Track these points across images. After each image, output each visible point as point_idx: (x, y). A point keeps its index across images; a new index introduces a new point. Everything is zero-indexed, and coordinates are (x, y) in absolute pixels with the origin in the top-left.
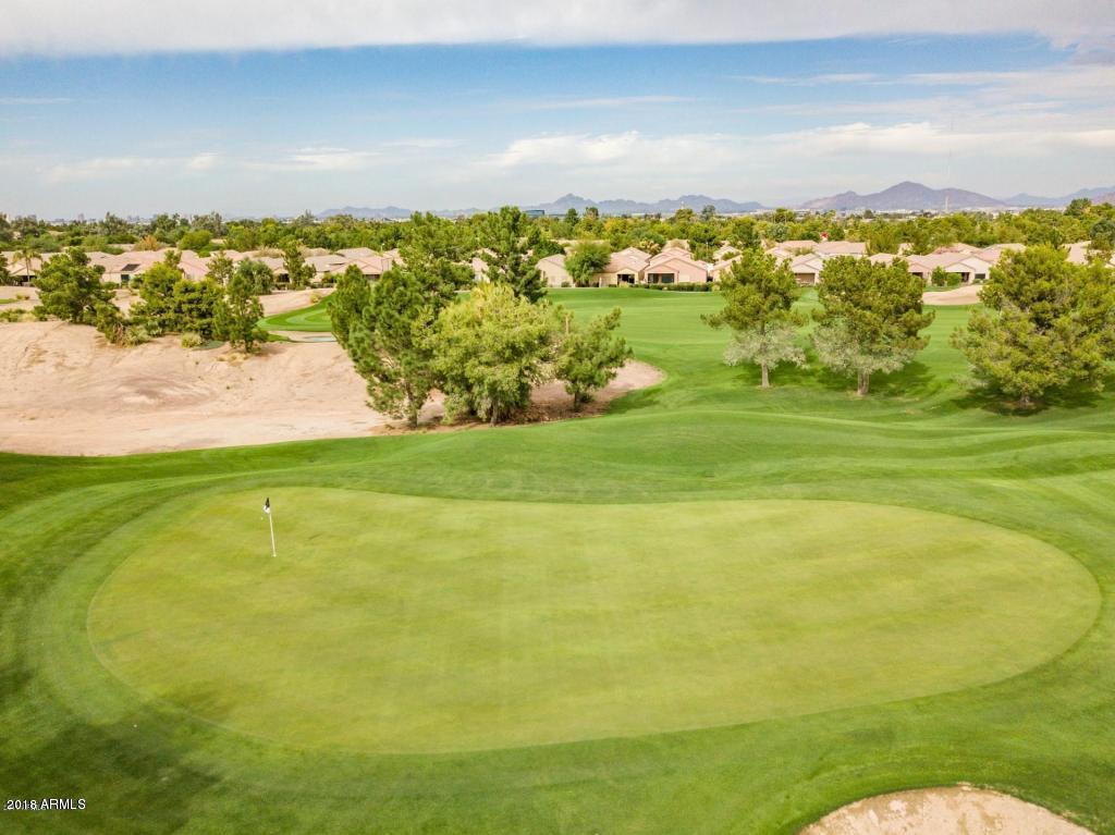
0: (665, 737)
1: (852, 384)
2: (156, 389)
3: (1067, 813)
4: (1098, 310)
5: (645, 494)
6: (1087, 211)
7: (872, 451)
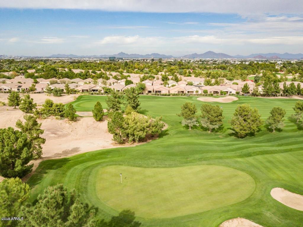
0: (199, 213)
1: (208, 129)
2: (56, 132)
3: (252, 220)
4: (255, 119)
5: (179, 165)
6: (253, 64)
7: (215, 151)
